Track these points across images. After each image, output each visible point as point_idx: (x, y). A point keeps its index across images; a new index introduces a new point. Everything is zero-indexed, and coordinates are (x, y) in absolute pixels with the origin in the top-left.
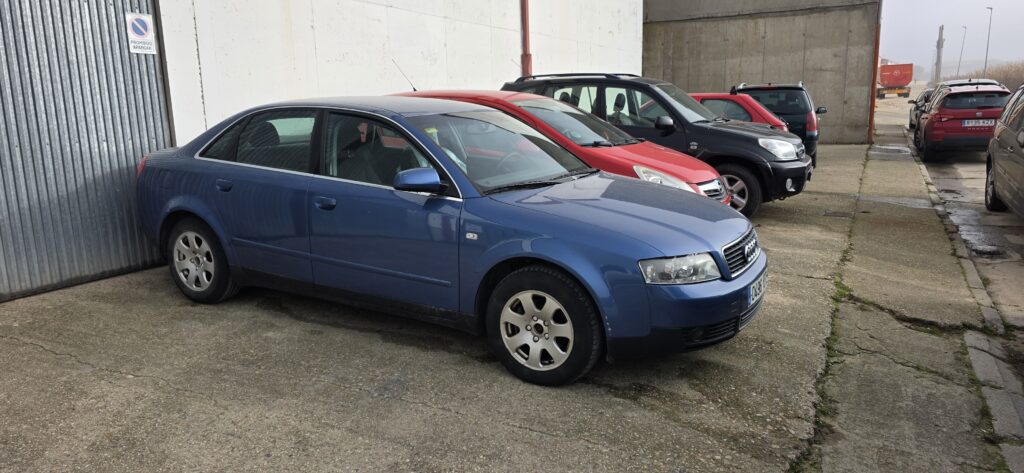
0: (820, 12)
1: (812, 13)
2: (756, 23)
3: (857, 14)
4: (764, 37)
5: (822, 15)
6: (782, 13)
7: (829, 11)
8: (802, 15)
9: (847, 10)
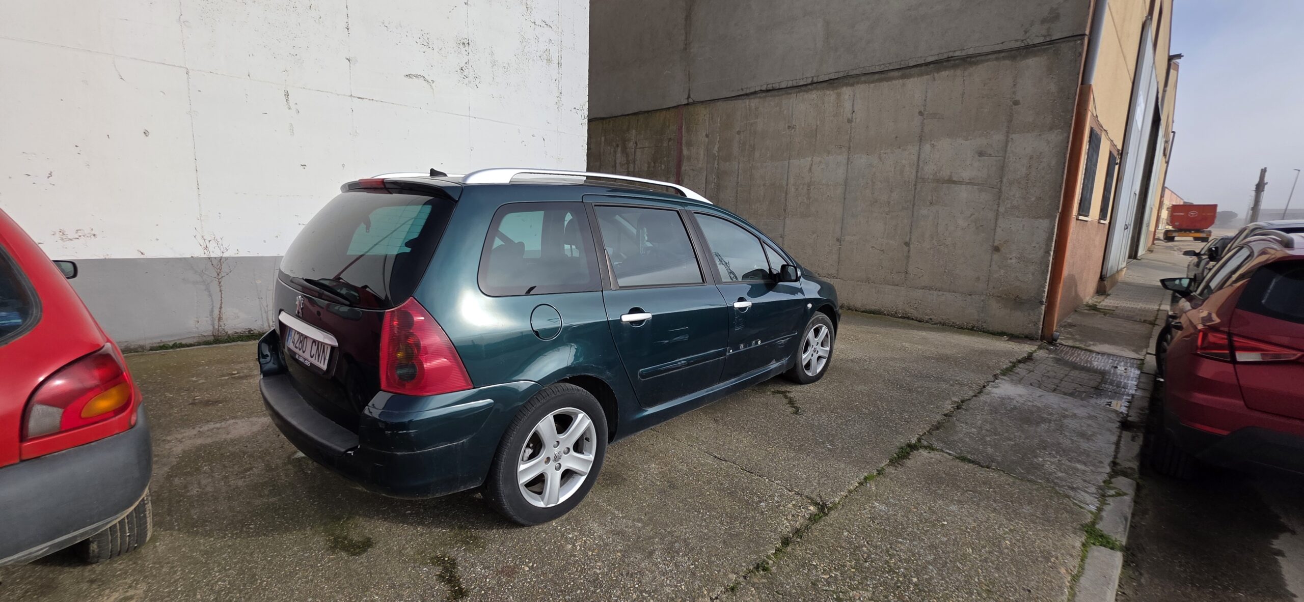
0: (955, 67)
1: (938, 70)
2: (839, 95)
3: (1034, 65)
4: (850, 121)
5: (959, 72)
6: (881, 75)
7: (976, 63)
8: (921, 74)
9: (1014, 58)
